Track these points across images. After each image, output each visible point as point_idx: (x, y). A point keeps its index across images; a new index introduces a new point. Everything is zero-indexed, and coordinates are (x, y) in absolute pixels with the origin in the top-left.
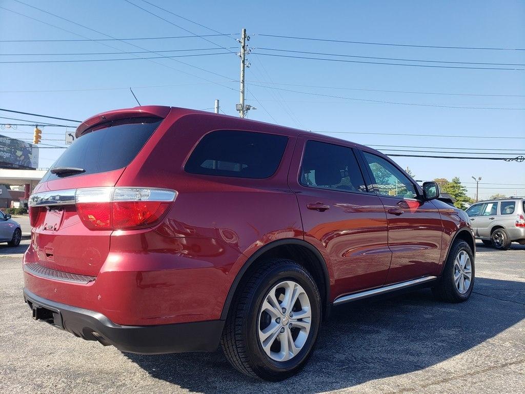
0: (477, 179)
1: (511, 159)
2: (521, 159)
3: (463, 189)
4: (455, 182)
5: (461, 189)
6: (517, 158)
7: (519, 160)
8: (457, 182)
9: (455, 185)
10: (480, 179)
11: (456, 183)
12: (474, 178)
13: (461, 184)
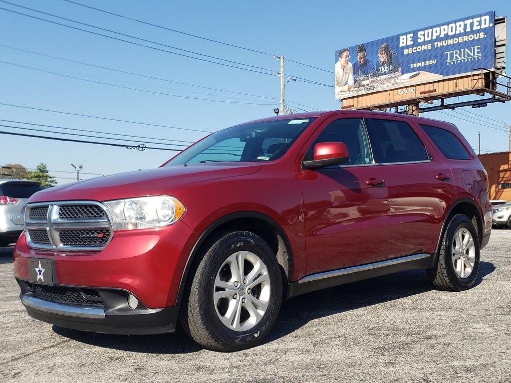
0: (78, 168)
1: (133, 147)
2: (143, 147)
3: (52, 180)
4: (40, 169)
5: (49, 179)
6: (139, 146)
7: (141, 149)
8: (43, 170)
9: (41, 174)
10: (81, 167)
11: (42, 172)
12: (74, 166)
13: (49, 174)
